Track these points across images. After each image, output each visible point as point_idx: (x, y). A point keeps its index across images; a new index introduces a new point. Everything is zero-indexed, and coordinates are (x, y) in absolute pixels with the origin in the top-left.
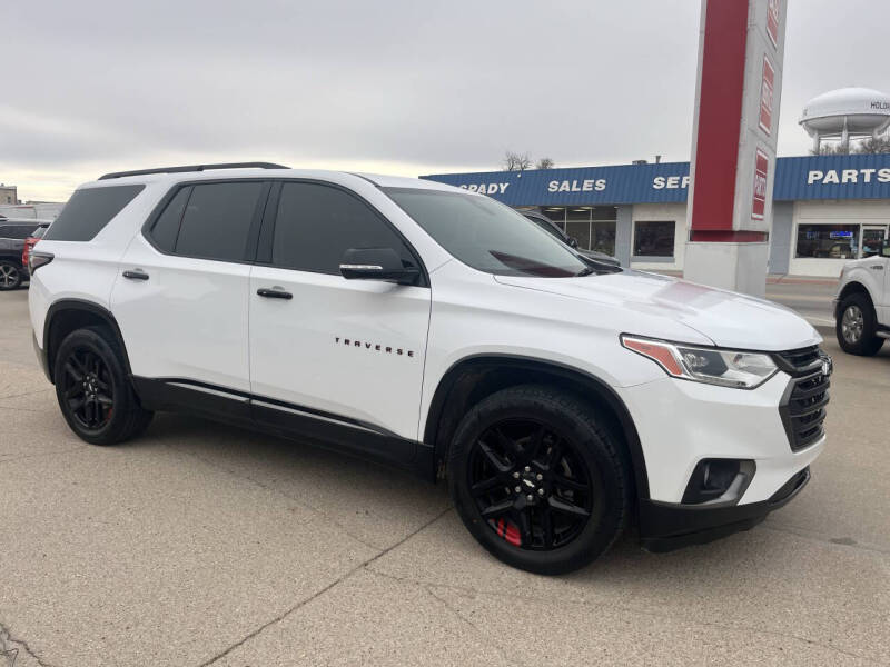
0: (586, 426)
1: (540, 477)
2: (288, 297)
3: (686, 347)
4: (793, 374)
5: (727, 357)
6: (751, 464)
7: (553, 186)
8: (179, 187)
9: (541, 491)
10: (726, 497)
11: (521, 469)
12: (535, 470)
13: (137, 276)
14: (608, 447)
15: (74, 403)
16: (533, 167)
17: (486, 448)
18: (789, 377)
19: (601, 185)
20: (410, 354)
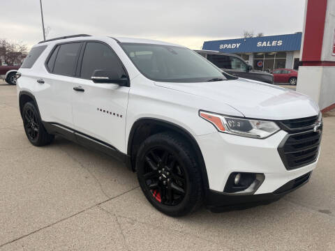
0: (184, 153)
1: (168, 173)
2: (83, 90)
3: (230, 118)
4: (289, 132)
5: (253, 123)
6: (262, 176)
7: (259, 44)
8: (57, 46)
9: (168, 180)
10: (248, 190)
11: (161, 169)
12: (166, 170)
13: (41, 82)
14: (193, 163)
15: (29, 130)
16: (255, 36)
17: (148, 159)
18: (286, 133)
19: (280, 43)
20: (121, 116)
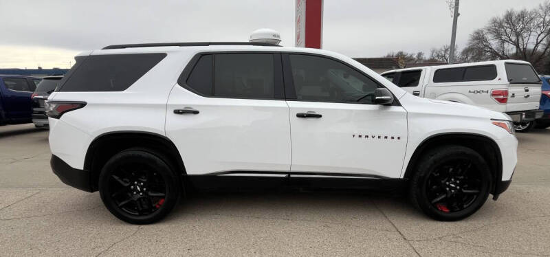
1: (458, 182)
2: (320, 116)
9: (458, 188)
12: (456, 179)
13: (188, 112)
20: (398, 138)
